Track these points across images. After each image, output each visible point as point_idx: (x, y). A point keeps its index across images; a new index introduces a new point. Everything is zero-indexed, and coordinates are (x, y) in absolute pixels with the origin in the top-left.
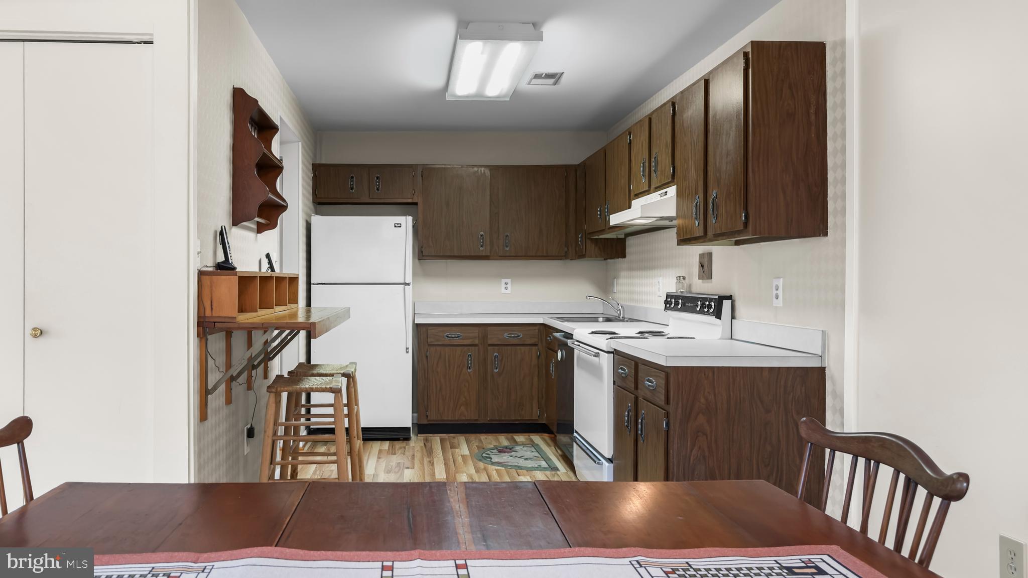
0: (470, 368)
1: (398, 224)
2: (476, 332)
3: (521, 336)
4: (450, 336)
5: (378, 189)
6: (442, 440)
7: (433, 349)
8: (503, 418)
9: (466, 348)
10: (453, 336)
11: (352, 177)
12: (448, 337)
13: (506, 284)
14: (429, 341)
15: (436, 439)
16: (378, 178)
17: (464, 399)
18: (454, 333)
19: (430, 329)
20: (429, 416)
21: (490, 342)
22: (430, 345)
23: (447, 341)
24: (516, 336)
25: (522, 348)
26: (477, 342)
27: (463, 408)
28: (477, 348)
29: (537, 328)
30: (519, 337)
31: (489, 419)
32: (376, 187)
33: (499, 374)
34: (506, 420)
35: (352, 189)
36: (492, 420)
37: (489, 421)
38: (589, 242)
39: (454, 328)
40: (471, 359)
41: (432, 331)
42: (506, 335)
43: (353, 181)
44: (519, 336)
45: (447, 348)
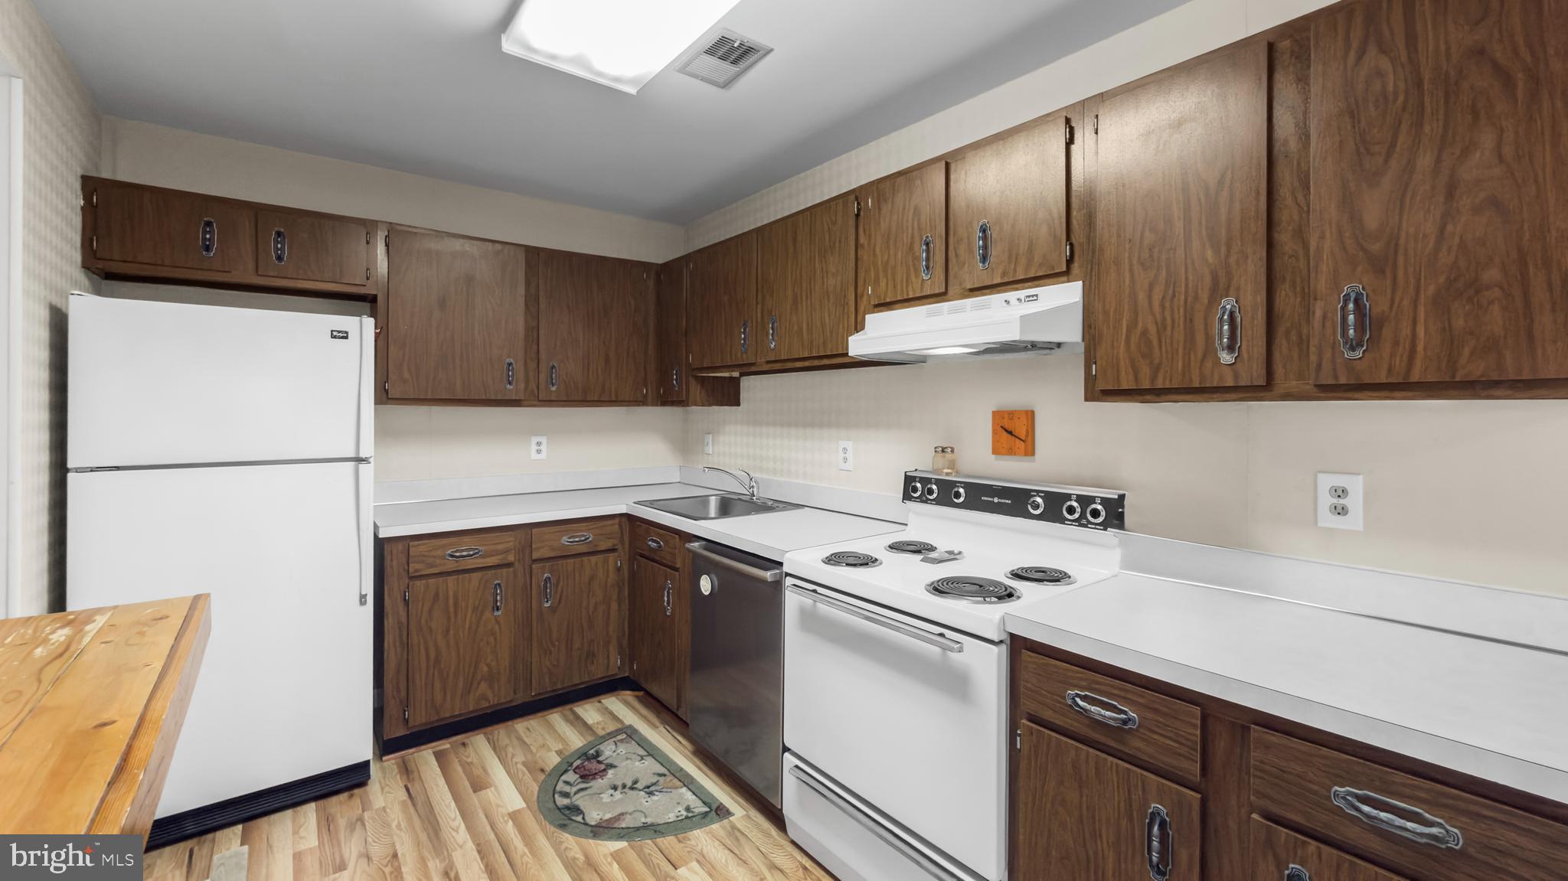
0: (498, 609)
1: (339, 332)
2: (509, 541)
3: (590, 539)
4: (458, 554)
5: (280, 258)
6: (439, 756)
7: (418, 583)
8: (559, 686)
9: (490, 573)
10: (464, 553)
11: (209, 224)
12: (452, 556)
13: (539, 444)
14: (411, 570)
15: (425, 758)
16: (279, 234)
17: (486, 669)
18: (465, 546)
19: (413, 546)
20: (410, 721)
21: (535, 556)
22: (411, 578)
23: (451, 565)
24: (583, 538)
25: (593, 559)
26: (511, 558)
27: (484, 686)
28: (511, 569)
29: (617, 521)
30: (588, 541)
31: (533, 694)
32: (276, 253)
33: (553, 609)
34: (564, 688)
35: (208, 249)
36: (539, 694)
37: (535, 695)
38: (692, 381)
39: (466, 539)
40: (501, 591)
41: (416, 549)
42: (565, 539)
43: (211, 232)
44: (588, 538)
45: (451, 579)
